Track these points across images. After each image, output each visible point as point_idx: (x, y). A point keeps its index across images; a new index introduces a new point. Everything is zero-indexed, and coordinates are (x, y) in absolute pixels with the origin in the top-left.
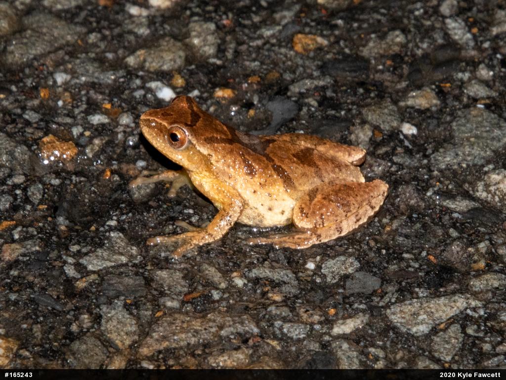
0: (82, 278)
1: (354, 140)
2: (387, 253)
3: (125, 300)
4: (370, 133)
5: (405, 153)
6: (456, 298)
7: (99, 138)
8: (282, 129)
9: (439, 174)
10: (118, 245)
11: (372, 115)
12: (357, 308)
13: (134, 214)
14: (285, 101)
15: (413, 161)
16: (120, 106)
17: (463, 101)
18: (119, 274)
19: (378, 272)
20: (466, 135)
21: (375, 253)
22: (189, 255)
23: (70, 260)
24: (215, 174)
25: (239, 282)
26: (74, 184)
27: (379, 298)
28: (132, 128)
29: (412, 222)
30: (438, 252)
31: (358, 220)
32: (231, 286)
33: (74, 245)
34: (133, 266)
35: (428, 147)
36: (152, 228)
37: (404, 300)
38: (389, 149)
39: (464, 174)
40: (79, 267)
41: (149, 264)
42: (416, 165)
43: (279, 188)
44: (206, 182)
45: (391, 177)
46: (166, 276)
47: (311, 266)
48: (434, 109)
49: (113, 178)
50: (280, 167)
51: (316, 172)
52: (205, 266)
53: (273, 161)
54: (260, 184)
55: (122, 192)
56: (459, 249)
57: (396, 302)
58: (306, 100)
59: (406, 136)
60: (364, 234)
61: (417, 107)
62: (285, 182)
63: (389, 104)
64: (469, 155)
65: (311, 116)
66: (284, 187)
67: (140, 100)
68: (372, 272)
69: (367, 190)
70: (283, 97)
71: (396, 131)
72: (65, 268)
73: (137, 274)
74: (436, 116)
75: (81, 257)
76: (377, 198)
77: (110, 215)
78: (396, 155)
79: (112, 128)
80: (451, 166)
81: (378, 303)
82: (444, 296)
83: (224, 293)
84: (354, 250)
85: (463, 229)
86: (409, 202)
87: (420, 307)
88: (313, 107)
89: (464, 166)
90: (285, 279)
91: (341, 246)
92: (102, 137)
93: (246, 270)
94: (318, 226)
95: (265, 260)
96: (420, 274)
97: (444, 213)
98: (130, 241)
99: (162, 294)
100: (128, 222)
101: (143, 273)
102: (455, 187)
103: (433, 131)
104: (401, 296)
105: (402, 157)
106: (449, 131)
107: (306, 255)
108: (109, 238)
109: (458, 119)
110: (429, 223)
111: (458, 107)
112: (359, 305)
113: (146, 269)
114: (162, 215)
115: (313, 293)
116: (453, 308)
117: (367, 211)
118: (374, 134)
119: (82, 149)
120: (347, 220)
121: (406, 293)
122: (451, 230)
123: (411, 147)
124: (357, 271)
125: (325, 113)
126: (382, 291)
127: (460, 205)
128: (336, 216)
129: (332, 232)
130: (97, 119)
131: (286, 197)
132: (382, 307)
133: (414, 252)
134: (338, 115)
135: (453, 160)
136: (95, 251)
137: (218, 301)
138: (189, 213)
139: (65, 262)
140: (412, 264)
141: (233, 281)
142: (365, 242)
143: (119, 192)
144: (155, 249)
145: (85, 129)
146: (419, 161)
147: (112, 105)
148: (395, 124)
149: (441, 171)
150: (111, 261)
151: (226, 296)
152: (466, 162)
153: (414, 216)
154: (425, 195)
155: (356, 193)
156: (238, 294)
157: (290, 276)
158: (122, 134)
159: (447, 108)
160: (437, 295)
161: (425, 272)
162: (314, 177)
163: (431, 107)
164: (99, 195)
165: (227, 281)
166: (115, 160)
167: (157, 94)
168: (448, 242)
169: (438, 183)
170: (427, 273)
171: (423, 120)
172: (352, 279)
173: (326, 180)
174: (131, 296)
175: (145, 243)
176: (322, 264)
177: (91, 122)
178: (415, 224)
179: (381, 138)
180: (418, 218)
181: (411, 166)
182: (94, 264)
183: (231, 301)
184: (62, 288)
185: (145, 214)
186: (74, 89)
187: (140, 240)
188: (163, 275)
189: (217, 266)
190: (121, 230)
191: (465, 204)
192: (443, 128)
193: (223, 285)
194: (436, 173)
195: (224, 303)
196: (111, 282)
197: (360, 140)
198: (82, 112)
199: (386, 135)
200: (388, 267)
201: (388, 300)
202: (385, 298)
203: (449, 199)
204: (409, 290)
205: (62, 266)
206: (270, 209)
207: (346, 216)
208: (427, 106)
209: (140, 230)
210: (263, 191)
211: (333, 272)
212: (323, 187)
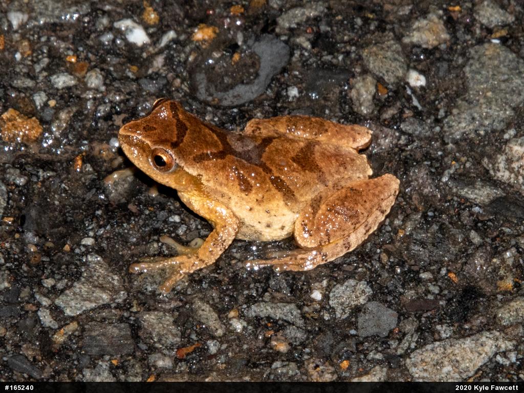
0: (60, 328)
1: (355, 98)
2: (402, 272)
3: (110, 360)
4: (373, 89)
5: (414, 116)
6: (484, 339)
7: (66, 111)
8: (273, 85)
9: (454, 147)
10: (97, 274)
11: (375, 61)
12: (373, 359)
13: (112, 226)
14: (275, 41)
15: (424, 129)
16: (87, 58)
17: (475, 33)
18: (101, 322)
19: (393, 302)
20: (482, 86)
21: (389, 272)
22: (179, 288)
23: (45, 302)
24: (206, 193)
25: (238, 326)
26: (41, 182)
27: (397, 342)
28: (102, 92)
29: (427, 222)
30: (458, 266)
31: (367, 231)
32: (230, 331)
33: (47, 278)
34: (116, 308)
35: (439, 106)
36: (134, 244)
37: (425, 344)
38: (396, 112)
39: (482, 144)
40: (56, 311)
41: (135, 302)
42: (427, 134)
43: (278, 203)
44: (196, 201)
45: (400, 155)
46: (155, 321)
47: (317, 295)
48: (443, 47)
49: (85, 168)
50: (279, 178)
51: (319, 178)
52: (198, 303)
53: (271, 171)
54: (257, 200)
55: (96, 191)
56: (482, 262)
57: (416, 348)
58: (298, 40)
59: (413, 90)
60: (375, 245)
61: (424, 46)
62: (285, 195)
63: (392, 42)
64: (486, 118)
65: (305, 64)
66: (284, 201)
67: (109, 47)
68: (387, 301)
69: (377, 193)
70: (271, 36)
71: (402, 83)
72: (39, 313)
73: (121, 320)
74: (446, 57)
75: (57, 296)
76: (388, 200)
77: (85, 227)
78: (404, 121)
79: (79, 92)
80: (467, 135)
81: (396, 349)
82: (469, 336)
83: (221, 343)
84: (364, 269)
85: (485, 229)
86: (423, 190)
87: (444, 353)
88: (306, 50)
89: (482, 133)
90: (290, 318)
91: (349, 264)
92: (70, 109)
93: (245, 306)
94: (323, 244)
95: (265, 291)
96: (441, 303)
97: (462, 207)
98: (110, 266)
99: (152, 349)
100: (107, 238)
101: (128, 319)
102: (473, 164)
103: (443, 79)
104: (421, 339)
105: (411, 124)
106: (462, 78)
107: (310, 278)
108: (86, 264)
109: (471, 61)
110: (447, 223)
111: (470, 42)
112: (375, 354)
113: (131, 312)
114: (145, 225)
115: (321, 336)
116: (481, 354)
117: (377, 217)
118: (377, 91)
119: (47, 126)
120: (356, 234)
121: (427, 334)
122: (473, 234)
123: (420, 108)
124: (369, 300)
125: (320, 60)
126: (400, 331)
127: (481, 194)
128: (344, 231)
129: (339, 249)
130: (62, 81)
131: (286, 211)
132: (401, 356)
133: (432, 268)
134: (334, 61)
135: (469, 125)
136: (72, 286)
137: (215, 356)
138: (175, 222)
139: (39, 305)
140: (432, 288)
141: (231, 325)
142: (376, 257)
143: (94, 190)
144: (140, 279)
145: (50, 96)
146: (431, 128)
147: (78, 57)
148: (400, 73)
149: (456, 142)
150: (91, 301)
151: (224, 346)
152: (483, 128)
153: (430, 214)
154: (440, 180)
155: (364, 198)
156: (237, 342)
157: (295, 313)
158: (92, 101)
159: (458, 44)
160: (461, 334)
161: (446, 300)
162: (317, 184)
163: (440, 44)
164: (70, 195)
165: (224, 324)
166: (86, 139)
167: (127, 37)
168: (470, 251)
169: (454, 162)
170: (449, 301)
171: (432, 63)
172: (365, 313)
173: (330, 184)
174: (117, 354)
175: (128, 270)
176: (329, 292)
177: (56, 86)
178: (431, 226)
179: (386, 96)
180: (435, 216)
181: (422, 136)
182: (72, 306)
183: (230, 354)
184: (38, 344)
185: (125, 225)
186: (33, 35)
187: (121, 263)
188: (151, 320)
189: (211, 302)
190: (100, 251)
191: (486, 193)
192: (454, 75)
193: (220, 332)
194: (450, 146)
195: (223, 358)
196: (94, 334)
197: (362, 99)
198: (44, 69)
199: (391, 90)
200: (404, 292)
201: (407, 344)
202: (403, 341)
203: (467, 185)
204: (429, 328)
205: (36, 311)
206: (268, 226)
207: (354, 228)
208: (435, 43)
209: (121, 249)
210: (260, 208)
211: (342, 304)
212: (326, 193)
